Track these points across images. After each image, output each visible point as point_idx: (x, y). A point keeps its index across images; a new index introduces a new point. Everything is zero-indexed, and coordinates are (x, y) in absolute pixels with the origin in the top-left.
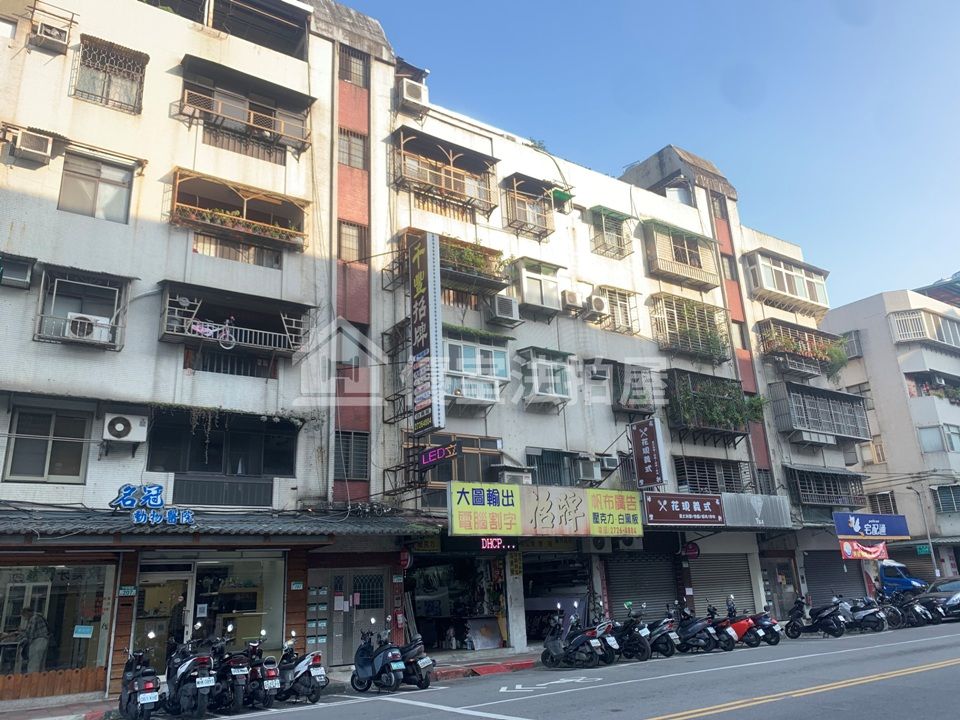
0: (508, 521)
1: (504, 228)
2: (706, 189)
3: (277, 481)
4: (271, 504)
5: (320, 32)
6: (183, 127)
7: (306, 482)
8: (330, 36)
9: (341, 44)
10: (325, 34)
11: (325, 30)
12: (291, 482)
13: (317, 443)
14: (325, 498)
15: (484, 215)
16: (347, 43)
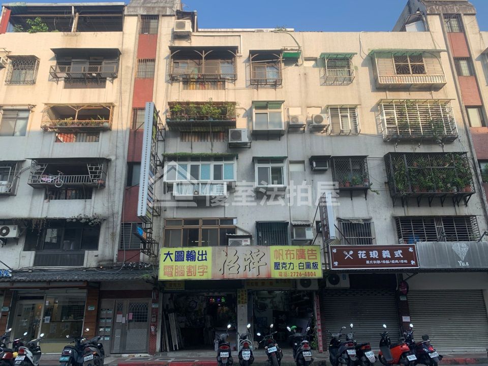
0: (201, 270)
1: (247, 87)
2: (439, 14)
3: (86, 252)
4: (83, 265)
5: (129, 13)
6: (55, 84)
7: (103, 252)
8: (135, 13)
9: (142, 15)
10: (132, 13)
11: (133, 11)
12: (95, 252)
13: (111, 231)
14: (113, 260)
15: (232, 82)
16: (145, 13)
